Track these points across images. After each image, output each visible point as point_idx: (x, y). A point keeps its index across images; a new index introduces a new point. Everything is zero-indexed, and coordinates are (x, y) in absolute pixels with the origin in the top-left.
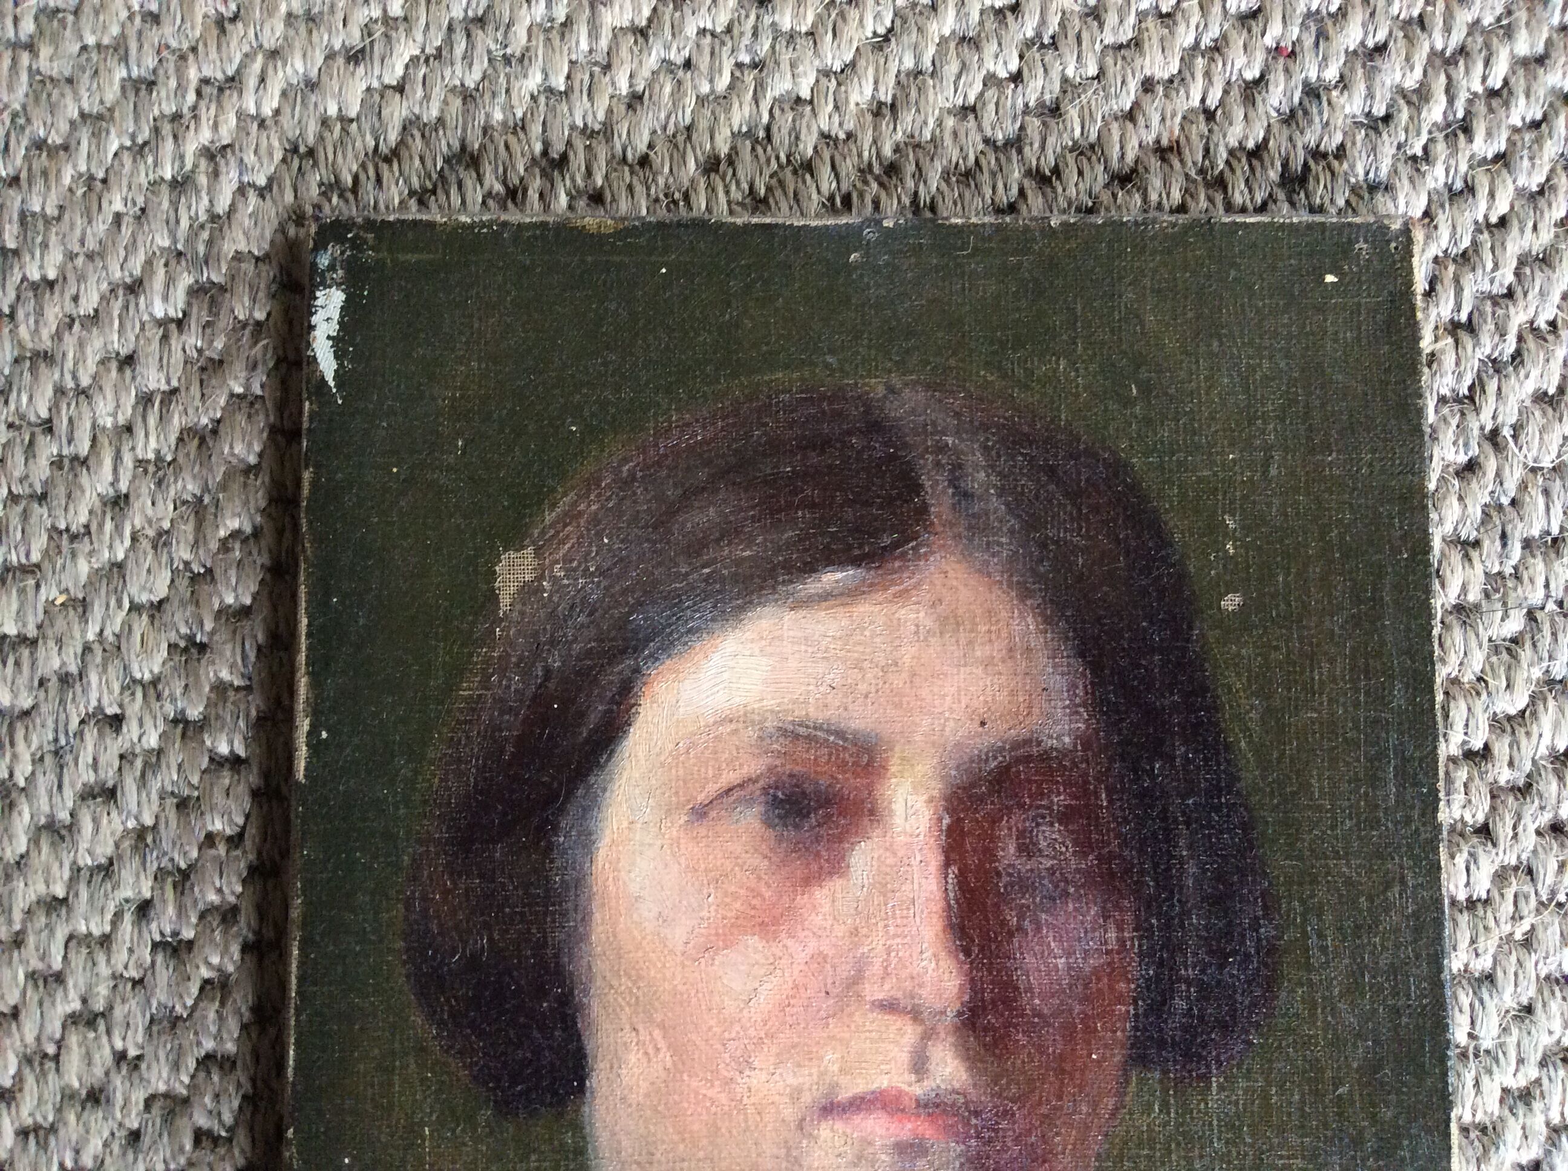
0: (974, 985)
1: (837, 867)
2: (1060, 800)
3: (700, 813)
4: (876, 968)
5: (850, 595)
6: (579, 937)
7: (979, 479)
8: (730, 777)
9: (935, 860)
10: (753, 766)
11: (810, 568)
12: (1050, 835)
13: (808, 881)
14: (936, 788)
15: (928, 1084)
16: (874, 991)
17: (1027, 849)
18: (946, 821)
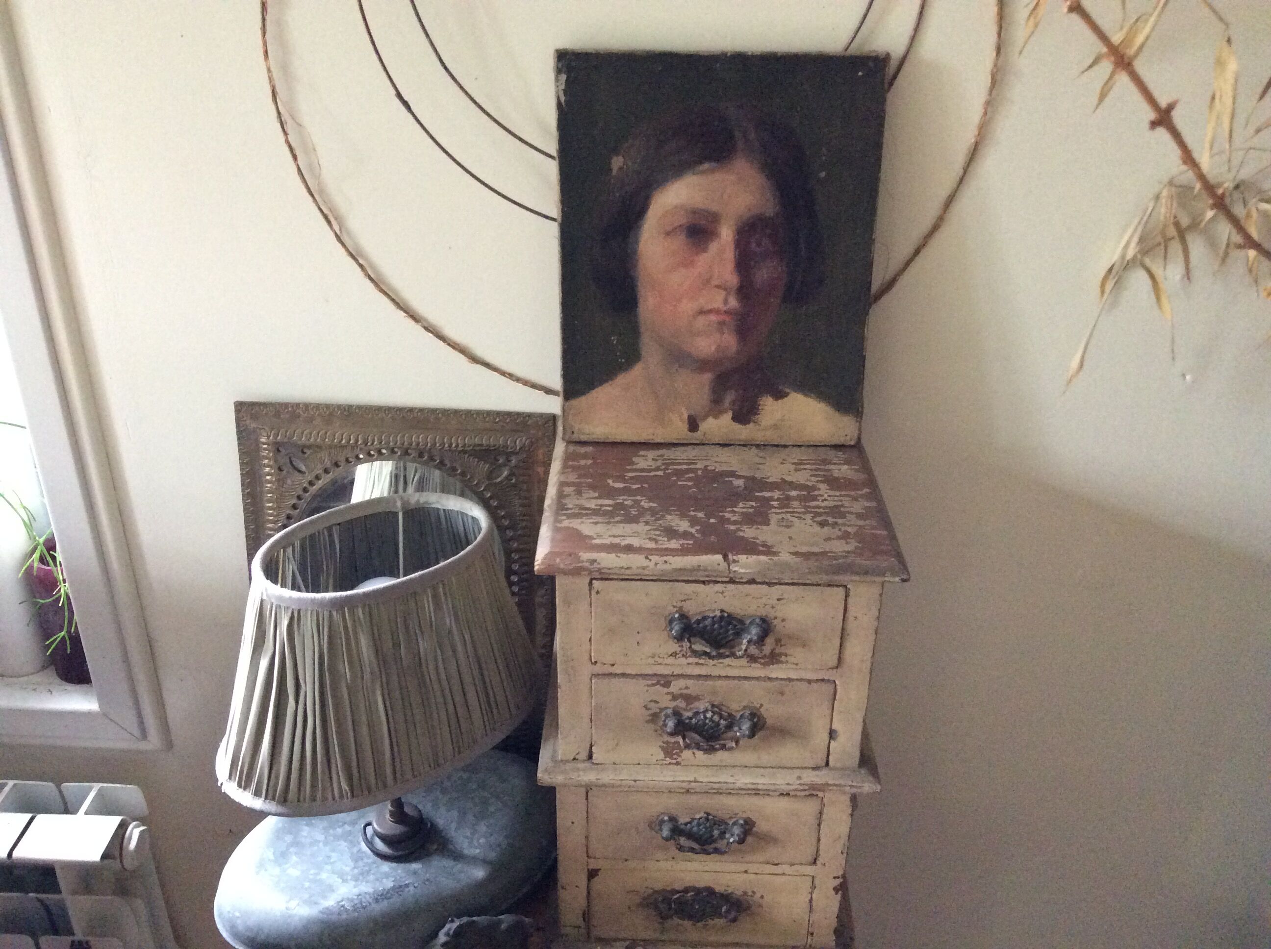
0: (742, 281)
1: (705, 250)
2: (768, 231)
3: (668, 234)
4: (716, 277)
5: (712, 171)
6: (635, 266)
7: (752, 136)
8: (676, 224)
9: (732, 247)
10: (683, 221)
11: (701, 163)
12: (765, 241)
13: (697, 254)
14: (734, 228)
15: (728, 306)
16: (715, 282)
17: (759, 245)
18: (737, 237)
